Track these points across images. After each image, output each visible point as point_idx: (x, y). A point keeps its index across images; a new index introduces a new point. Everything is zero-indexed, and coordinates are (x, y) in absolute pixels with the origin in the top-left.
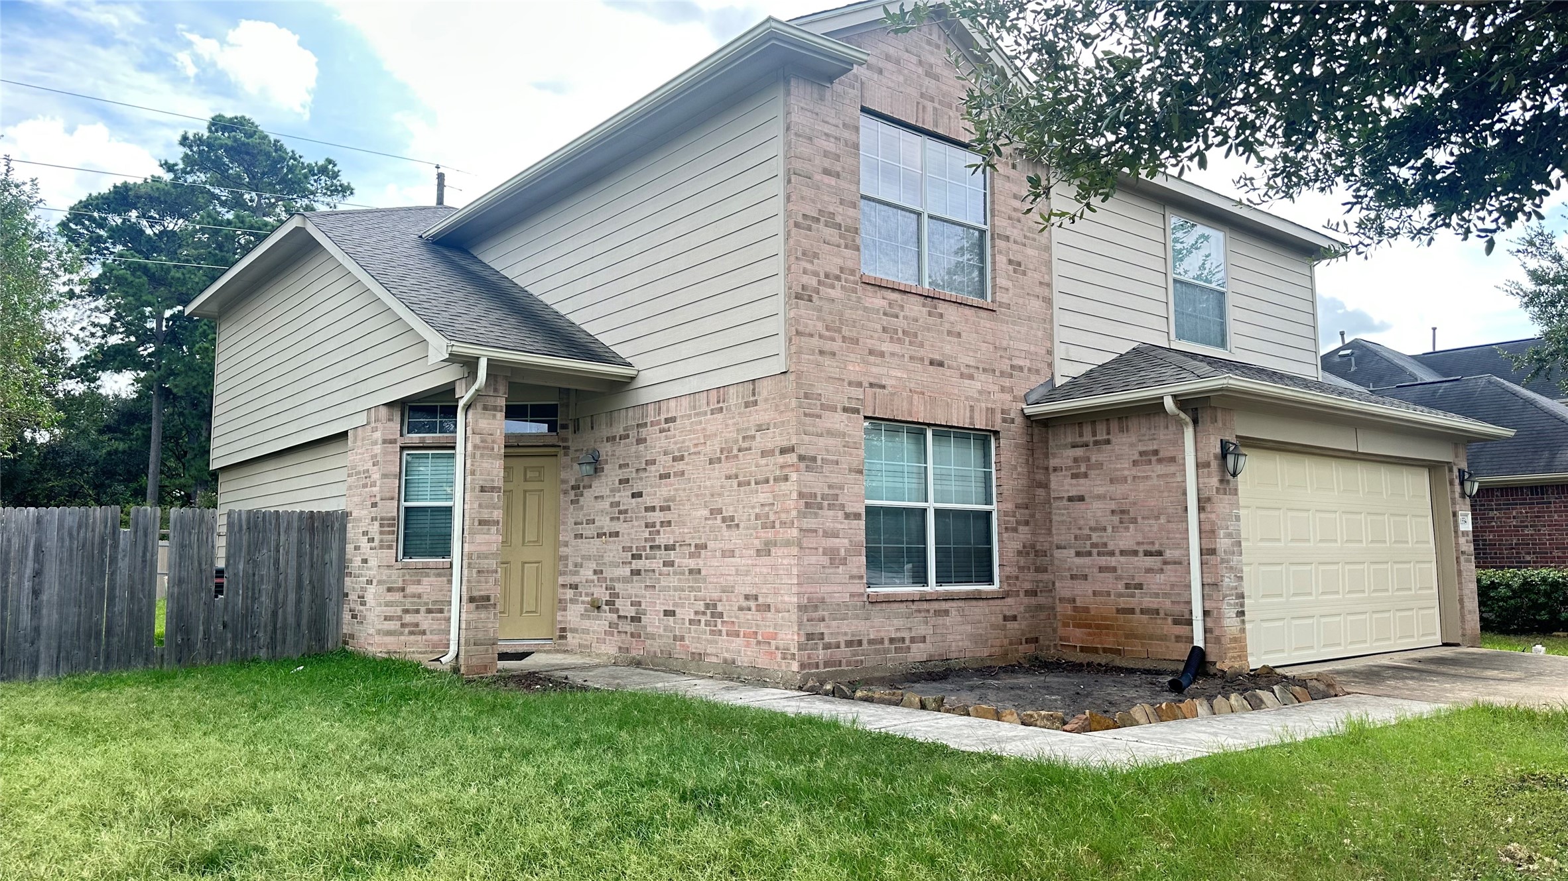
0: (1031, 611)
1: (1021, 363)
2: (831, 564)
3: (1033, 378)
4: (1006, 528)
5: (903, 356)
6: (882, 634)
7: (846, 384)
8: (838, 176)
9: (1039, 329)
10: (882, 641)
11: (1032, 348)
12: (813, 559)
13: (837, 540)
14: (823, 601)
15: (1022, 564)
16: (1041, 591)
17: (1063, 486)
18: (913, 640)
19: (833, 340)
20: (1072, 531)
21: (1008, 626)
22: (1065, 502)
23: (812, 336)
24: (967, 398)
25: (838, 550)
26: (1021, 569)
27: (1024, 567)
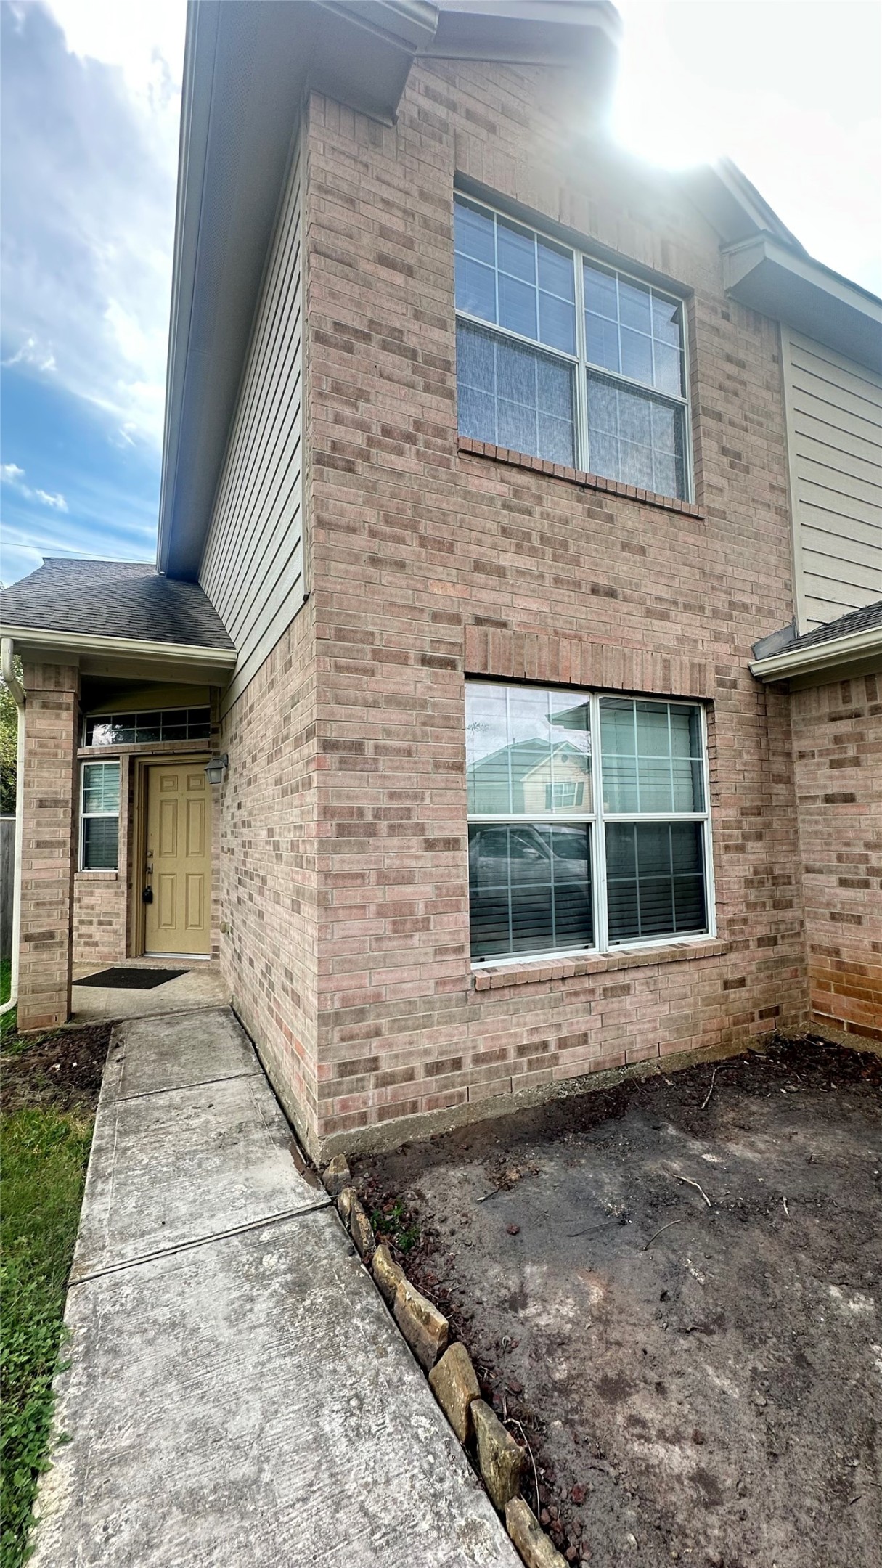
0: (767, 968)
1: (745, 599)
2: (395, 931)
3: (765, 622)
4: (727, 847)
5: (542, 577)
6: (504, 1042)
7: (426, 616)
8: (409, 272)
9: (771, 553)
10: (502, 1054)
11: (763, 579)
12: (355, 927)
13: (408, 889)
14: (377, 999)
15: (753, 899)
16: (783, 937)
17: (815, 779)
18: (563, 1043)
19: (401, 541)
20: (833, 848)
21: (732, 996)
22: (820, 804)
23: (353, 531)
24: (658, 648)
25: (411, 905)
26: (751, 906)
27: (755, 904)
